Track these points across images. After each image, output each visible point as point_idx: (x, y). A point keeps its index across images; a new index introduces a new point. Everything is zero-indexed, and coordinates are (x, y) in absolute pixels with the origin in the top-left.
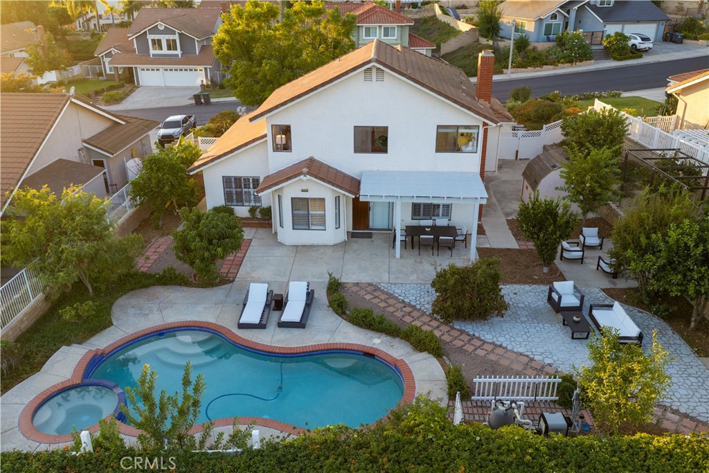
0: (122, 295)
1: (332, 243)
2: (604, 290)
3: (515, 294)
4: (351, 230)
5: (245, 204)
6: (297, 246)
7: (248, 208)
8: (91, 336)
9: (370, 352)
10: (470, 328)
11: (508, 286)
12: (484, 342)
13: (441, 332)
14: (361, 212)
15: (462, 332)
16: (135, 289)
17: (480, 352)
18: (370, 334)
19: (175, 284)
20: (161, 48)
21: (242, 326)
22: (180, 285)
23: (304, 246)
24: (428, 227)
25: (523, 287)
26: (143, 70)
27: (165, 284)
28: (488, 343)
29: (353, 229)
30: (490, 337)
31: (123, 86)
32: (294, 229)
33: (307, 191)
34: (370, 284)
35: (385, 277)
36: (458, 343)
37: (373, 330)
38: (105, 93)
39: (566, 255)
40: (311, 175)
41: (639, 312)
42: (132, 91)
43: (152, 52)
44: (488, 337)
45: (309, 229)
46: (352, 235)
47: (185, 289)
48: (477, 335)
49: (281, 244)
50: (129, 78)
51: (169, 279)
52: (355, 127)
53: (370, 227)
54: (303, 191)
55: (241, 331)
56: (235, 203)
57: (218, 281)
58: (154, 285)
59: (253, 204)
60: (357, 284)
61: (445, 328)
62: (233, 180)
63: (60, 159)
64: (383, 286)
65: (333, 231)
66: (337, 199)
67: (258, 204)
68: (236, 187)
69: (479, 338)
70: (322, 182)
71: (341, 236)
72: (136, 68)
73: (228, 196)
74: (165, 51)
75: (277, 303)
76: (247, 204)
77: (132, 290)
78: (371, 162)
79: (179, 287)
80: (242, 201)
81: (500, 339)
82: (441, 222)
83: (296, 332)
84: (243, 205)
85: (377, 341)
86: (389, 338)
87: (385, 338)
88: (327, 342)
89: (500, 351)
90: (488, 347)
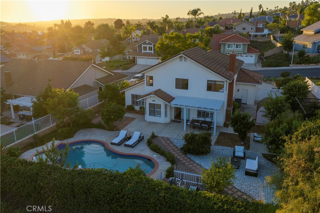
0: (82, 129)
1: (163, 122)
2: (263, 154)
3: (222, 150)
4: (174, 119)
6: (150, 122)
7: (139, 107)
8: (65, 139)
9: (150, 159)
10: (192, 157)
11: (222, 147)
12: (195, 163)
13: (179, 156)
14: (178, 113)
15: (189, 158)
16: (87, 128)
17: (190, 166)
18: (154, 153)
19: (101, 128)
20: (146, 50)
21: (112, 144)
22: (102, 129)
23: (153, 122)
24: (200, 121)
25: (228, 148)
26: (139, 58)
27: (97, 128)
28: (196, 163)
29: (175, 119)
30: (199, 162)
31: (131, 63)
32: (150, 115)
33: (154, 101)
34: (167, 138)
35: (175, 137)
36: (184, 161)
37: (156, 152)
39: (255, 139)
40: (155, 95)
41: (272, 164)
42: (133, 66)
43: (143, 51)
44: (197, 161)
45: (155, 116)
46: (173, 121)
47: (103, 130)
48: (194, 160)
49: (145, 121)
50: (133, 62)
51: (99, 126)
52: (176, 78)
53: (181, 119)
54: (153, 101)
56: (135, 105)
57: (115, 129)
58: (93, 127)
59: (141, 106)
60: (162, 137)
61: (183, 156)
62: (135, 96)
63: (85, 85)
64: (172, 140)
65: (163, 119)
66: (166, 105)
67: (143, 106)
68: (134, 97)
69: (194, 161)
70: (159, 98)
71: (168, 120)
72: (136, 57)
73: (133, 102)
74: (148, 51)
75: (128, 138)
76: (139, 105)
77: (86, 128)
78: (181, 93)
79: (101, 129)
80: (138, 104)
81: (202, 163)
82: (208, 120)
83: (129, 148)
84: (138, 106)
85: (155, 156)
86: (160, 156)
87: (159, 155)
88: (137, 153)
89: (198, 167)
90: (195, 165)
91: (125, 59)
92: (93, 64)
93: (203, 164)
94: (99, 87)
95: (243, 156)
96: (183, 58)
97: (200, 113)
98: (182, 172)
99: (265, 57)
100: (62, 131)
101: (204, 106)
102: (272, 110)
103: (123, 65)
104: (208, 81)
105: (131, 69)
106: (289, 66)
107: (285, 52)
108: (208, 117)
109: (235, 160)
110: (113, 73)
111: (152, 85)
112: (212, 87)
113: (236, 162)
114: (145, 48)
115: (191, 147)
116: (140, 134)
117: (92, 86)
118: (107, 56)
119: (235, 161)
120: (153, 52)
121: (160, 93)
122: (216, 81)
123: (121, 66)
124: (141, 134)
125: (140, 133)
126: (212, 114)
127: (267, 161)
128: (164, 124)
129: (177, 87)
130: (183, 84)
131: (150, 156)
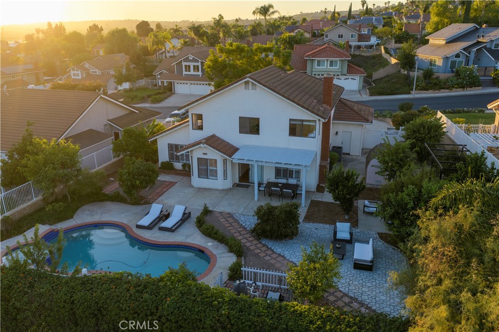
0: (87, 204)
1: (221, 188)
2: (378, 234)
3: (316, 229)
4: (238, 182)
5: (180, 161)
6: (200, 188)
7: (182, 164)
8: (58, 222)
9: (202, 249)
10: (270, 244)
11: (315, 224)
12: (274, 252)
13: (249, 242)
14: (245, 172)
15: (264, 245)
16: (96, 201)
17: (268, 258)
18: (209, 239)
19: (118, 201)
20: (189, 71)
21: (138, 227)
23: (205, 189)
24: (280, 184)
25: (324, 225)
26: (178, 83)
27: (113, 201)
28: (276, 253)
30: (280, 250)
31: (166, 92)
32: (199, 177)
33: (206, 154)
34: (229, 214)
35: (241, 211)
36: (258, 251)
37: (211, 238)
38: (153, 97)
39: (366, 210)
40: (207, 144)
41: (393, 249)
42: (170, 96)
43: (184, 73)
44: (278, 250)
45: (208, 178)
46: (236, 185)
47: (122, 204)
48: (272, 248)
49: (192, 186)
50: (169, 90)
51: (116, 198)
52: (240, 117)
53: (250, 181)
54: (204, 154)
55: (137, 229)
56: (175, 160)
57: (143, 202)
58: (106, 200)
59: (185, 162)
60: (221, 213)
61: (255, 242)
62: (174, 146)
63: (91, 129)
64: (237, 216)
65: (220, 183)
66: (225, 161)
67: (187, 162)
68: (173, 148)
69: (273, 251)
70: (213, 149)
71: (228, 184)
72: (174, 82)
73: (171, 156)
74: (192, 72)
75: (164, 216)
76: (182, 162)
77: (94, 201)
78: (249, 140)
79: (119, 203)
80: (179, 160)
82: (292, 181)
83: (167, 233)
84: (179, 162)
85: (210, 244)
86: (218, 243)
87: (216, 243)
88: (180, 241)
89: (280, 259)
90: (274, 256)
91: (156, 85)
92: (102, 96)
93: (287, 254)
94: (114, 132)
95: (349, 239)
96: (250, 84)
97: (279, 172)
98: (255, 271)
99: (374, 80)
100: (53, 208)
101: (285, 161)
102: (390, 164)
103: (152, 95)
104: (290, 119)
105: (167, 101)
106: (409, 93)
107: (404, 72)
108: (292, 177)
109: (337, 245)
110: (136, 110)
111: (201, 128)
112: (296, 129)
113: (339, 248)
114: (188, 68)
115: (268, 228)
116: (184, 209)
117: (103, 131)
118: (126, 81)
119: (337, 248)
120: (200, 73)
121: (214, 142)
122: (303, 121)
123: (149, 96)
124: (186, 209)
125: (183, 207)
126: (298, 172)
127: (386, 245)
128: (223, 190)
129: (242, 130)
130: (251, 126)
131: (201, 244)
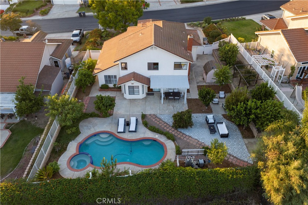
0: (80, 122)
1: (142, 98)
2: (223, 115)
3: (197, 117)
6: (130, 99)
7: (113, 85)
9: (155, 140)
10: (183, 131)
12: (186, 135)
13: (173, 132)
15: (180, 132)
16: (84, 119)
17: (185, 139)
18: (155, 133)
24: (171, 93)
25: (199, 114)
29: (148, 92)
30: (188, 134)
31: (47, 5)
32: (129, 94)
33: (133, 84)
34: (154, 115)
35: (159, 112)
36: (179, 136)
40: (135, 80)
41: (231, 123)
42: (51, 7)
45: (134, 94)
48: (185, 133)
52: (148, 63)
53: (153, 91)
56: (109, 83)
57: (108, 115)
58: (89, 117)
60: (150, 115)
61: (176, 131)
62: (108, 76)
63: (45, 65)
64: (159, 116)
65: (141, 95)
66: (143, 86)
67: (116, 83)
70: (138, 82)
76: (113, 83)
78: (153, 73)
79: (97, 118)
80: (111, 83)
83: (134, 133)
85: (157, 136)
87: (159, 135)
88: (143, 137)
89: (190, 138)
90: (187, 137)
92: (47, 44)
93: (191, 135)
95: (214, 122)
96: (154, 48)
98: (188, 150)
106: (203, 1)
109: (212, 128)
112: (178, 66)
121: (137, 77)
122: (181, 62)
125: (135, 118)
130: (154, 66)
131: (153, 137)
